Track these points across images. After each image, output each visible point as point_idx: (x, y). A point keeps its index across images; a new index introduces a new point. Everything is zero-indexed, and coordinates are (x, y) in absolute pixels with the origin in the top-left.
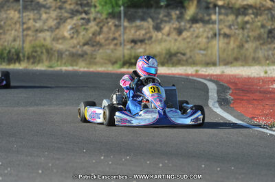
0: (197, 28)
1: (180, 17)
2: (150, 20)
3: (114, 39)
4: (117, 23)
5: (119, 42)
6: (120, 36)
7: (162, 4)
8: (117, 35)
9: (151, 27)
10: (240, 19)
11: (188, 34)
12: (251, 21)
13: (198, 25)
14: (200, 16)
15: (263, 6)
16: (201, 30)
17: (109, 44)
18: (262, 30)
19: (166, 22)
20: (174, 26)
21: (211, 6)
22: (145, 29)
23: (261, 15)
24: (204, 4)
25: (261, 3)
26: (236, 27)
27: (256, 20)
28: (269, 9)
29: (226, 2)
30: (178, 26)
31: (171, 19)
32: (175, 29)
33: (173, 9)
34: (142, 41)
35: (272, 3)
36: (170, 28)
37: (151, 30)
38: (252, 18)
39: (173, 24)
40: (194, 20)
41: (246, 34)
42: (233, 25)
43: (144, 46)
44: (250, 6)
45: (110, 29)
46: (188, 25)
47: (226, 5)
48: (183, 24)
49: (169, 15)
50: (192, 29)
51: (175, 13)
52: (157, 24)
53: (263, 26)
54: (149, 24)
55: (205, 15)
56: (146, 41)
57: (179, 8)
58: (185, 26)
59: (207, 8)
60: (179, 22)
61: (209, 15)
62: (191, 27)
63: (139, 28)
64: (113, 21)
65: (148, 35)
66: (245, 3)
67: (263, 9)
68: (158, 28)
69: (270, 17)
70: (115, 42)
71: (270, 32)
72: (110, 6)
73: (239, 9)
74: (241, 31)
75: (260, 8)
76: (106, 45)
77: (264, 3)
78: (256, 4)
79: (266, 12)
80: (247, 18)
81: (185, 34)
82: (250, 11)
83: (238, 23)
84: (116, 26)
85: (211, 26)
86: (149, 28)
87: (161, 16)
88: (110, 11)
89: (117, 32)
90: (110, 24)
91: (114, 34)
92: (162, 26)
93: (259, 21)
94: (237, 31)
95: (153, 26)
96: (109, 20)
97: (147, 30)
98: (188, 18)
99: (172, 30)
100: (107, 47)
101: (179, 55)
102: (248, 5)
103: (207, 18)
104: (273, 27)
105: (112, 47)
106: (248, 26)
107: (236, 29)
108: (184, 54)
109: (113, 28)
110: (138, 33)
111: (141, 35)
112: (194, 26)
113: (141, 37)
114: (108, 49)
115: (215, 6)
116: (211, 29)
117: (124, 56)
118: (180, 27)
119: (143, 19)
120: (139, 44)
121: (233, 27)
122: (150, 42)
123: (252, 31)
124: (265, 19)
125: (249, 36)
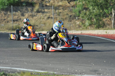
0: (39, 15)
1: (32, 10)
2: (19, 12)
3: (5, 20)
4: (5, 13)
5: (7, 21)
6: (7, 18)
7: (24, 5)
8: (5, 18)
9: (20, 14)
10: (57, 11)
11: (36, 17)
12: (62, 12)
13: (40, 14)
14: (40, 10)
15: (66, 6)
16: (41, 16)
17: (3, 22)
18: (67, 16)
19: (26, 12)
20: (30, 14)
21: (44, 5)
22: (18, 15)
23: (66, 9)
24: (41, 5)
25: (65, 5)
26: (56, 14)
27: (64, 11)
28: (69, 7)
29: (51, 4)
30: (31, 14)
31: (28, 11)
32: (30, 15)
33: (28, 7)
34: (17, 20)
35: (70, 4)
36: (28, 15)
37: (20, 16)
38: (62, 11)
39: (29, 13)
40: (38, 12)
41: (61, 18)
42: (55, 14)
43: (18, 23)
44: (61, 6)
45: (2, 15)
46: (36, 14)
47: (50, 5)
48: (33, 13)
49: (27, 9)
50: (37, 15)
51: (30, 9)
52: (22, 13)
53: (67, 14)
54: (19, 13)
55: (42, 9)
56: (18, 21)
57: (31, 7)
58: (34, 14)
59: (43, 6)
60: (32, 12)
61: (44, 9)
62: (37, 14)
63: (15, 15)
64: (3, 12)
65: (19, 18)
66: (59, 4)
67: (66, 7)
68: (23, 15)
69: (69, 10)
70: (5, 21)
71: (71, 16)
72: (2, 5)
73: (56, 7)
74: (58, 16)
75: (65, 6)
76: (1, 22)
77: (66, 4)
78: (63, 5)
79: (68, 8)
80: (60, 11)
81: (35, 18)
82: (61, 8)
83: (56, 13)
84: (4, 14)
85: (45, 14)
86: (19, 15)
87: (24, 10)
88: (2, 8)
89: (6, 16)
90: (2, 13)
91: (4, 17)
92: (25, 14)
93: (65, 12)
94: (57, 16)
95: (21, 14)
96: (2, 12)
97: (18, 16)
98: (35, 11)
99: (29, 16)
100: (2, 23)
101: (35, 26)
102: (59, 5)
103: (43, 11)
104: (71, 14)
105: (4, 23)
106: (61, 14)
107: (56, 15)
108: (37, 26)
109: (4, 15)
110: (14, 17)
111: (16, 18)
112: (38, 14)
113: (16, 19)
114: (2, 24)
115: (46, 6)
116: (46, 15)
117: (13, 27)
118: (32, 14)
119: (16, 11)
120: (16, 22)
121: (55, 15)
122: (20, 21)
123: (63, 16)
124: (67, 11)
125: (62, 18)
